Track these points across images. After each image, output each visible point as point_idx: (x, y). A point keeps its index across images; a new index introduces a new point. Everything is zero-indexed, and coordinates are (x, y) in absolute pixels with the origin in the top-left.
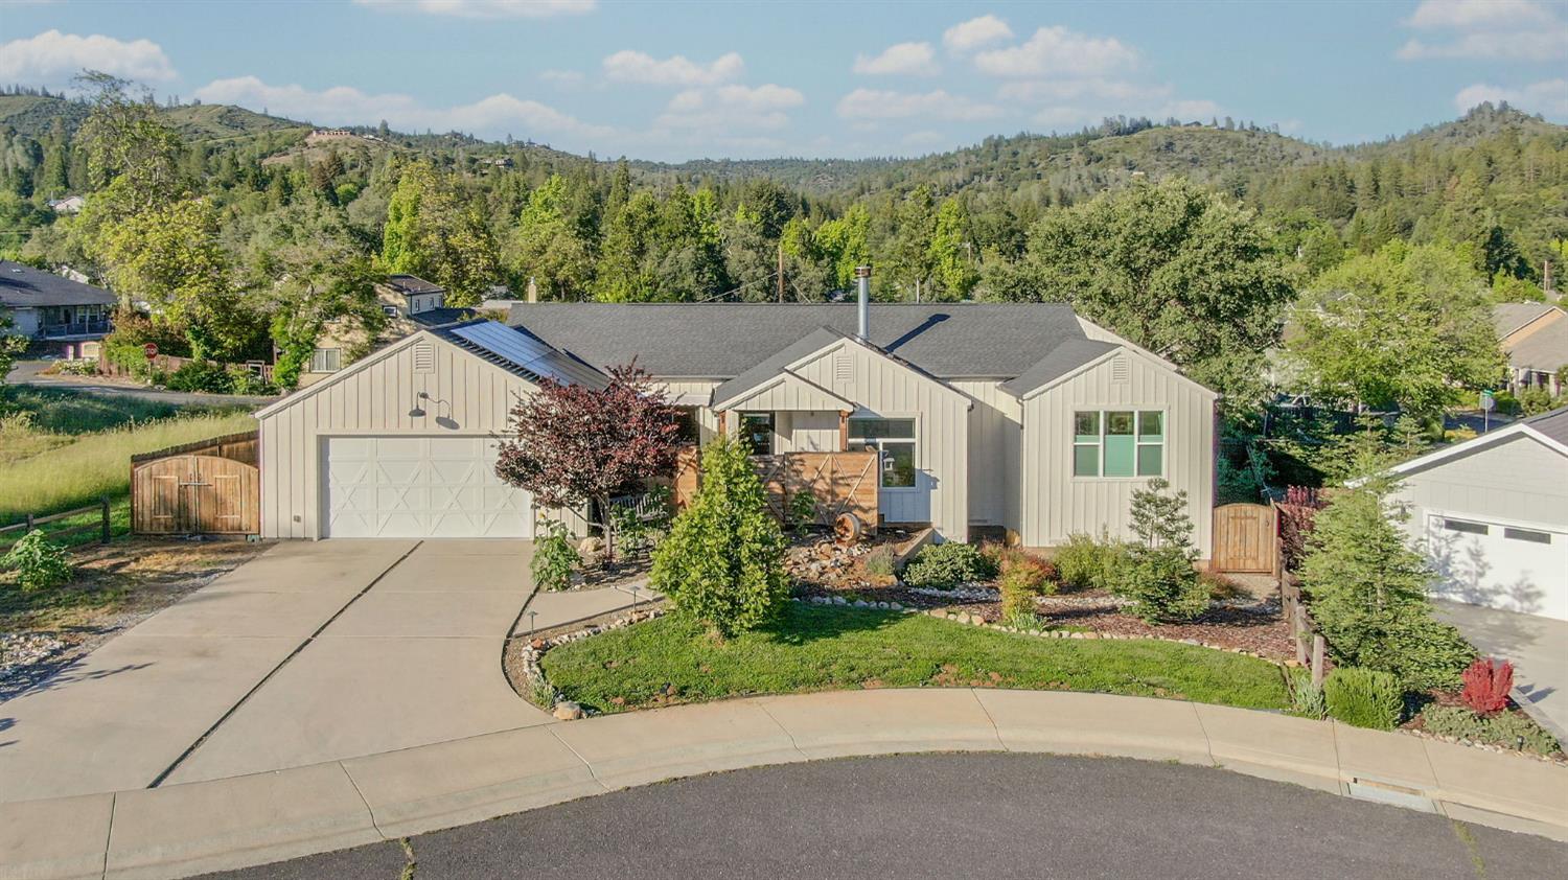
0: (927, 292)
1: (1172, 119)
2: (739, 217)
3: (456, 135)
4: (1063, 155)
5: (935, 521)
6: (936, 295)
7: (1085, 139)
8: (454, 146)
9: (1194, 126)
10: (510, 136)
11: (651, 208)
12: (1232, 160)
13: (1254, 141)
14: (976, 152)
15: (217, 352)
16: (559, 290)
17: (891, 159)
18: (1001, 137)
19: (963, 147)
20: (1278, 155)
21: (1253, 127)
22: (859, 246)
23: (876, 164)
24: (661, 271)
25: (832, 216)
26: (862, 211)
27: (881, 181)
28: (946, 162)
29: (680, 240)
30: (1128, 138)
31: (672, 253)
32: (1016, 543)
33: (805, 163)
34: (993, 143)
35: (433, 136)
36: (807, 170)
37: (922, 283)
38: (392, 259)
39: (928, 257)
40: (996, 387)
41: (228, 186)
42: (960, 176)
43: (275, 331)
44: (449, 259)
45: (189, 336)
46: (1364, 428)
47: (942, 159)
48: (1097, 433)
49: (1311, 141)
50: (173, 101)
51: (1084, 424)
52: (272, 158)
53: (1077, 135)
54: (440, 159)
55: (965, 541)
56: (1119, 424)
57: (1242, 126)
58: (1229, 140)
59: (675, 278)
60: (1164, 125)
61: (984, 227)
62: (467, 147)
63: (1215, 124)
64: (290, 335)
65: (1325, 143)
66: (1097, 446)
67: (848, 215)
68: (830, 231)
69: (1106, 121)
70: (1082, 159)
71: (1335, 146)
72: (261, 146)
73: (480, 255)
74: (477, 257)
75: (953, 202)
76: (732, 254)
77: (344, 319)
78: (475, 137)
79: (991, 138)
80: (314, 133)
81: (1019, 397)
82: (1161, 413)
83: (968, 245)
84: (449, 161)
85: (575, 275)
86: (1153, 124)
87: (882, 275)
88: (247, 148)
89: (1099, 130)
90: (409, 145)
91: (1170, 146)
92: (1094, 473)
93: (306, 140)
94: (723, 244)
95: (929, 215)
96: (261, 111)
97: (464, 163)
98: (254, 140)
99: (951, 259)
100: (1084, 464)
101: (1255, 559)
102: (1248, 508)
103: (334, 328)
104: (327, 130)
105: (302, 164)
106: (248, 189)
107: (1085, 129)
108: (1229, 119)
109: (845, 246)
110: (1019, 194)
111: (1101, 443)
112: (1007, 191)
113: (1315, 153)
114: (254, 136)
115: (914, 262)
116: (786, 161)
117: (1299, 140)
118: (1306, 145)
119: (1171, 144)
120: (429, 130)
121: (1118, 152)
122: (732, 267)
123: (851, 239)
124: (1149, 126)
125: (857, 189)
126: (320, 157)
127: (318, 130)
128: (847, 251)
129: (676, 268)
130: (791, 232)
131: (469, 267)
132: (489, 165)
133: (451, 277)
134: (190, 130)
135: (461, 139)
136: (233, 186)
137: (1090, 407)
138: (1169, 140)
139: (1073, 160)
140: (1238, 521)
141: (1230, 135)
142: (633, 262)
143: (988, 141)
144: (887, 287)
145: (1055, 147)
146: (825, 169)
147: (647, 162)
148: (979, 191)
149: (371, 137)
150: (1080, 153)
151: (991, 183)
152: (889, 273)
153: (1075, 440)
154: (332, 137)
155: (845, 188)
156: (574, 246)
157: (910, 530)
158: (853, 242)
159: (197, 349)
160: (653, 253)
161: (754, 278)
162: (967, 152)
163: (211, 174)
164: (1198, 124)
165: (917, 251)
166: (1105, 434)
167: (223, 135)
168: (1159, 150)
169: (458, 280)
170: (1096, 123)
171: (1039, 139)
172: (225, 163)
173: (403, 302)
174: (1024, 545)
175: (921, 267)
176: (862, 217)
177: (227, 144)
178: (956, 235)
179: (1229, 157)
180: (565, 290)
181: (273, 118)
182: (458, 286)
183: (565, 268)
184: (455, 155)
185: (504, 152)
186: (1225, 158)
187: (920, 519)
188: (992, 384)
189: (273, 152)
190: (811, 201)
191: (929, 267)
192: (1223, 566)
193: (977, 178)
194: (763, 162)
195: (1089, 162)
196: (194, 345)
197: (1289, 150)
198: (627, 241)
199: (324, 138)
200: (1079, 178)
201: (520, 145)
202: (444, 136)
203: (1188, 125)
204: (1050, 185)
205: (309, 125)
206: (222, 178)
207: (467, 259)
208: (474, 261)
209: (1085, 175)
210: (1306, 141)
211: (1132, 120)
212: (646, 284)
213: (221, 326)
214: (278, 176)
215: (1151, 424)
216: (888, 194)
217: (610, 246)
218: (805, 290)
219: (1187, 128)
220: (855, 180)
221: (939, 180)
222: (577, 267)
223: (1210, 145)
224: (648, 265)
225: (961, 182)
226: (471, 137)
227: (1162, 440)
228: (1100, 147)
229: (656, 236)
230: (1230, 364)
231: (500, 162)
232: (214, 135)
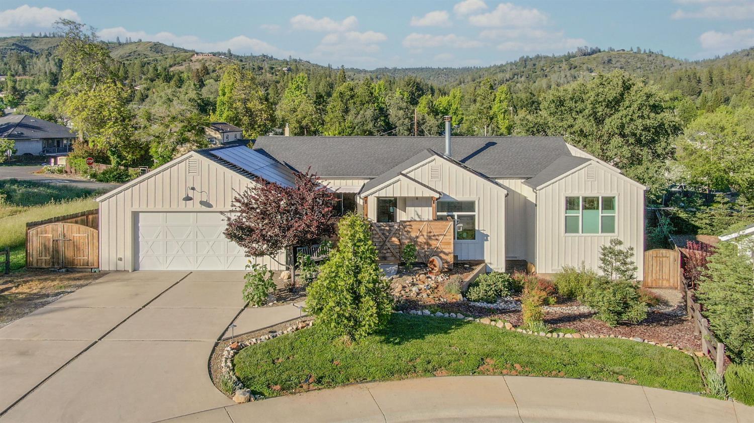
0: (490, 131)
1: (611, 48)
2: (397, 94)
3: (264, 56)
4: (558, 65)
5: (487, 259)
6: (495, 133)
7: (569, 57)
8: (263, 61)
9: (621, 51)
10: (291, 57)
11: (352, 90)
12: (640, 68)
13: (651, 58)
14: (516, 64)
15: (124, 162)
16: (302, 131)
17: (474, 67)
18: (528, 57)
19: (509, 62)
20: (662, 65)
21: (650, 52)
22: (457, 108)
23: (467, 70)
24: (356, 121)
25: (444, 94)
26: (459, 92)
27: (469, 78)
28: (501, 69)
29: (366, 105)
30: (589, 57)
31: (362, 112)
32: (533, 271)
33: (433, 70)
34: (524, 59)
35: (253, 57)
36: (434, 73)
37: (488, 127)
38: (221, 116)
39: (490, 114)
40: (522, 183)
41: (152, 81)
42: (508, 76)
43: (152, 151)
44: (247, 115)
45: (109, 153)
46: (719, 202)
47: (499, 67)
48: (579, 209)
49: (678, 59)
50: (129, 40)
51: (571, 203)
52: (175, 67)
53: (565, 55)
54: (256, 67)
55: (503, 270)
56: (590, 203)
57: (645, 51)
58: (639, 58)
59: (363, 124)
60: (607, 51)
61: (519, 99)
62: (269, 62)
63: (632, 50)
64: (159, 153)
65: (685, 59)
66: (578, 216)
67: (451, 94)
68: (442, 102)
69: (579, 49)
70: (567, 67)
71: (690, 61)
72: (170, 61)
73: (263, 112)
74: (262, 113)
75: (504, 87)
76: (392, 112)
77: (188, 145)
78: (274, 57)
79: (523, 57)
80: (196, 55)
81: (534, 189)
82: (614, 197)
83: (511, 108)
84: (260, 68)
85: (311, 122)
86: (602, 50)
87: (468, 123)
88: (163, 62)
89: (575, 53)
90: (241, 61)
91: (610, 61)
92: (577, 232)
93: (192, 58)
94: (388, 107)
95: (491, 93)
97: (268, 69)
98: (166, 58)
99: (503, 115)
100: (571, 227)
101: (668, 280)
102: (664, 251)
103: (182, 149)
104: (202, 53)
105: (189, 69)
106: (161, 81)
107: (569, 52)
108: (638, 48)
109: (450, 109)
110: (536, 84)
111: (580, 215)
112: (531, 83)
113: (680, 64)
114: (166, 57)
115: (484, 116)
116: (424, 68)
117: (673, 58)
118: (676, 61)
119: (611, 60)
120: (251, 54)
121: (584, 64)
122: (392, 119)
123: (453, 106)
124: (600, 51)
125: (458, 82)
126: (198, 66)
127: (197, 54)
128: (451, 111)
129: (364, 120)
130: (423, 101)
131: (257, 119)
132: (279, 70)
133: (248, 123)
134: (137, 53)
135: (267, 58)
136: (155, 80)
137: (574, 194)
138: (609, 58)
139: (563, 68)
140: (658, 259)
141: (639, 56)
142: (343, 116)
143: (522, 59)
144: (470, 129)
145: (554, 61)
146: (443, 72)
148: (517, 83)
149: (223, 57)
150: (566, 64)
151: (523, 79)
152: (471, 122)
153: (566, 213)
154: (204, 57)
155: (452, 81)
156: (311, 108)
157: (473, 264)
158: (454, 107)
159: (114, 160)
160: (353, 111)
161: (403, 124)
162: (511, 64)
163: (144, 75)
164: (623, 50)
165: (485, 111)
166: (583, 209)
167: (152, 56)
168: (604, 63)
169: (252, 125)
170: (574, 51)
171: (546, 57)
172: (151, 69)
173: (219, 136)
174: (538, 272)
175: (487, 119)
176: (458, 95)
177: (154, 60)
178: (505, 104)
179: (638, 66)
180: (307, 130)
181: (177, 48)
182: (252, 128)
183: (306, 119)
184: (263, 65)
185: (287, 64)
186: (637, 67)
187: (478, 258)
188: (520, 181)
189: (175, 64)
190: (435, 88)
191: (492, 119)
192: (650, 285)
193: (516, 77)
194: (413, 69)
195: (570, 69)
196: (112, 158)
197: (668, 63)
198: (339, 105)
199: (200, 57)
200: (566, 77)
201: (295, 61)
202: (258, 56)
203: (618, 51)
204: (552, 80)
205: (194, 51)
206: (150, 77)
207: (256, 115)
208: (260, 116)
209: (568, 75)
210: (676, 58)
211: (591, 48)
212: (349, 128)
213: (125, 148)
214: (176, 76)
215: (609, 203)
216: (473, 85)
217: (331, 109)
218: (429, 130)
219: (618, 52)
220: (457, 77)
221: (497, 77)
222: (312, 119)
223: (630, 60)
224: (350, 118)
225: (508, 78)
226: (272, 57)
227: (615, 213)
228: (575, 61)
229: (354, 103)
230: (648, 169)
231: (285, 69)
232: (147, 56)
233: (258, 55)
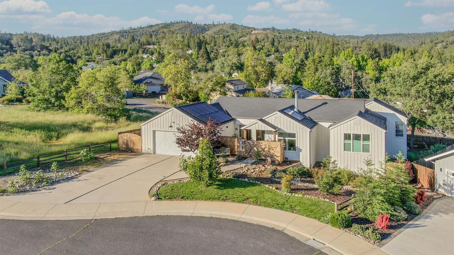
3: (294, 29)
8: (293, 33)
10: (310, 29)
15: (189, 99)
31: (324, 71)
35: (288, 30)
41: (228, 47)
44: (255, 74)
50: (219, 23)
52: (242, 38)
54: (288, 37)
59: (325, 78)
62: (297, 33)
72: (240, 35)
76: (343, 71)
78: (300, 30)
84: (290, 38)
88: (236, 35)
90: (280, 33)
93: (251, 33)
96: (241, 25)
97: (295, 38)
98: (238, 33)
104: (258, 29)
105: (249, 40)
116: (398, 34)
120: (287, 28)
122: (342, 75)
126: (253, 38)
127: (255, 30)
129: (325, 75)
132: (302, 39)
133: (256, 79)
134: (223, 30)
135: (296, 31)
136: (230, 47)
142: (314, 73)
146: (411, 36)
147: (352, 36)
149: (269, 31)
154: (258, 32)
163: (225, 43)
167: (231, 31)
172: (228, 40)
177: (231, 34)
181: (244, 26)
184: (293, 35)
185: (307, 34)
189: (242, 36)
199: (256, 32)
201: (312, 32)
205: (253, 28)
206: (227, 44)
207: (260, 74)
208: (262, 74)
212: (317, 80)
214: (242, 43)
220: (421, 40)
224: (318, 74)
226: (299, 30)
231: (305, 37)
232: (228, 32)
233: (291, 29)
